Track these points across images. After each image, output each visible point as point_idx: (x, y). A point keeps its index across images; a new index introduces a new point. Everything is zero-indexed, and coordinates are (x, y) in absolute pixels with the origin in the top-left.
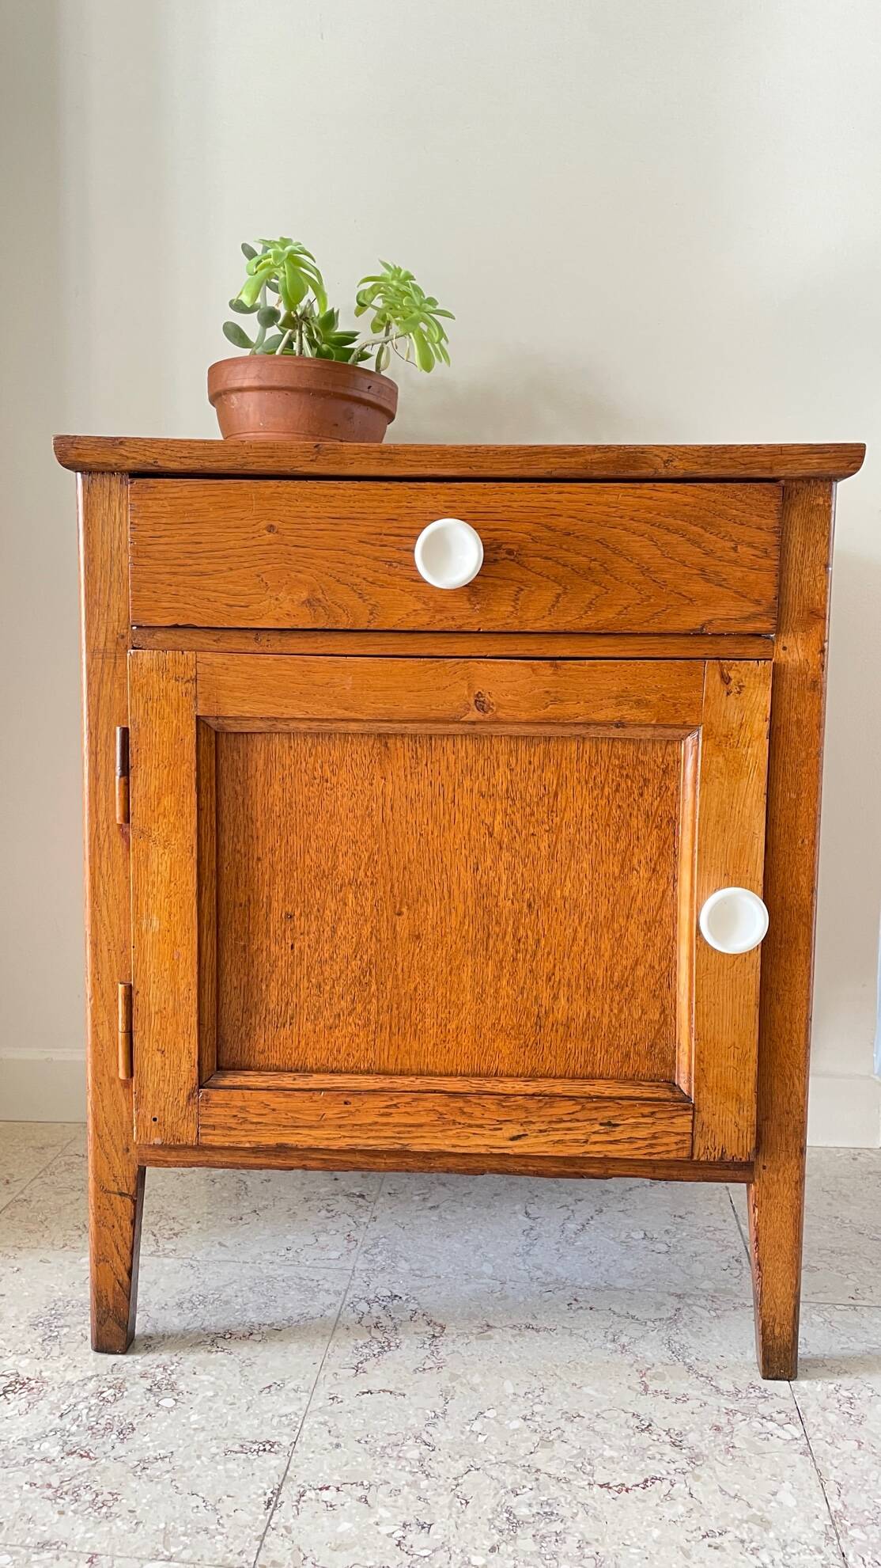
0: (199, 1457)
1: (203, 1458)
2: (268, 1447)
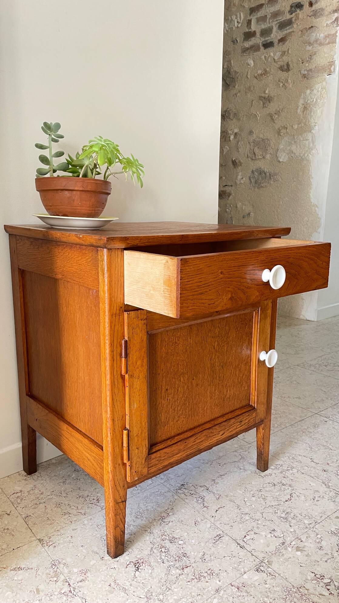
0: (210, 549)
2: (220, 536)
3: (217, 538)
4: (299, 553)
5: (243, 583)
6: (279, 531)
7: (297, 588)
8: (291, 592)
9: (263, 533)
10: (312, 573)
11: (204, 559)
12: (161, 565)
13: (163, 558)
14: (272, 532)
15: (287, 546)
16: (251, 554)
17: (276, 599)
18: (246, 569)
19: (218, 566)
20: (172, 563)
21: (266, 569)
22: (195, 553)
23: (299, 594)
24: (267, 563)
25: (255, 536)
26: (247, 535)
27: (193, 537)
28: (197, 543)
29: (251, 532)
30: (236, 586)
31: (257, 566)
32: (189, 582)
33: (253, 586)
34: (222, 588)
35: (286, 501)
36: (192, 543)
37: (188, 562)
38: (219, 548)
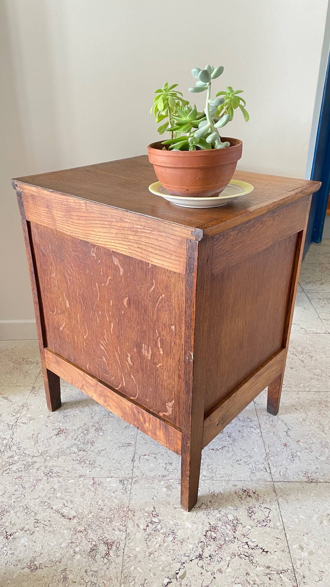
0: (112, 449)
1: (114, 449)
2: (129, 445)
3: (126, 445)
4: (165, 490)
5: (101, 482)
6: (174, 467)
7: (129, 510)
8: (121, 509)
10: (154, 508)
11: (100, 452)
12: (73, 440)
13: (79, 437)
14: (168, 464)
16: (132, 468)
17: (106, 506)
18: (115, 476)
19: (102, 462)
20: (79, 443)
21: (127, 484)
22: (100, 445)
23: (125, 514)
24: (133, 481)
25: (152, 459)
26: (148, 455)
27: (112, 435)
28: (109, 440)
29: (154, 455)
30: (95, 481)
31: (124, 479)
32: (73, 460)
33: (104, 488)
34: (85, 476)
35: (212, 449)
36: (107, 438)
37: (89, 448)
38: (118, 451)
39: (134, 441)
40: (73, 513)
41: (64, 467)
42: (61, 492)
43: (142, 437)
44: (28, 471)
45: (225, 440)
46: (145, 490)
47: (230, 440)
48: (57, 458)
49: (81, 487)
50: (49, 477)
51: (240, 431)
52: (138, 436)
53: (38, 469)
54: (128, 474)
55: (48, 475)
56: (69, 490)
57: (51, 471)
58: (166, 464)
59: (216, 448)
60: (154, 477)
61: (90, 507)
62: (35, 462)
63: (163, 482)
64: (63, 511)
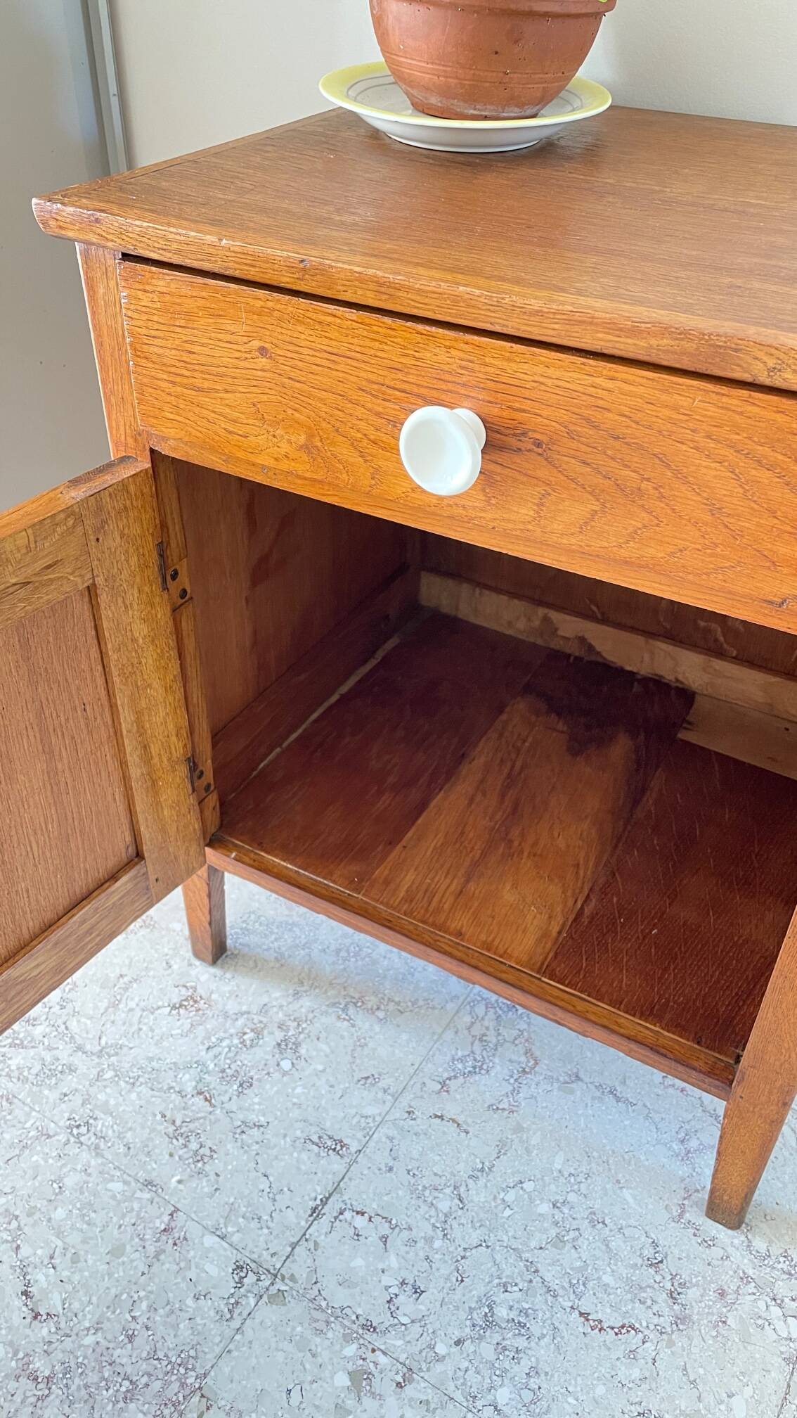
1: (288, 1139)
3: (329, 1143)
4: (343, 1380)
5: (185, 1239)
6: (422, 1307)
7: (200, 1388)
8: (182, 1371)
9: (393, 1261)
11: (245, 1129)
12: (201, 1047)
13: (224, 1044)
14: (408, 1288)
15: (361, 1341)
16: (295, 1240)
17: (150, 1333)
18: (235, 1239)
19: (230, 1167)
20: (212, 1066)
21: (249, 1291)
22: (259, 1104)
23: (180, 1395)
24: (273, 1290)
25: (374, 1238)
26: (370, 1218)
27: (314, 1085)
28: (295, 1100)
29: (387, 1225)
30: (173, 1224)
31: (253, 1265)
32: (164, 1116)
33: (182, 1265)
34: (160, 1190)
35: (581, 1314)
36: (294, 1089)
37: (225, 1098)
38: (295, 1155)
39: (359, 1141)
40: (54, 1302)
41: (129, 1125)
42: (70, 1207)
43: (391, 1139)
44: (38, 1088)
45: (649, 1302)
46: (285, 1345)
47: (666, 1311)
48: (129, 1087)
49: (127, 1219)
50: (72, 1139)
51: (722, 1294)
52: (383, 1130)
53: (65, 1095)
54: (273, 1255)
55: (75, 1131)
56: (93, 1215)
57: (91, 1121)
58: (403, 1283)
59: (600, 1316)
60: (339, 1314)
61: (108, 1307)
62: (72, 1069)
63: (355, 1346)
64: (38, 1277)
